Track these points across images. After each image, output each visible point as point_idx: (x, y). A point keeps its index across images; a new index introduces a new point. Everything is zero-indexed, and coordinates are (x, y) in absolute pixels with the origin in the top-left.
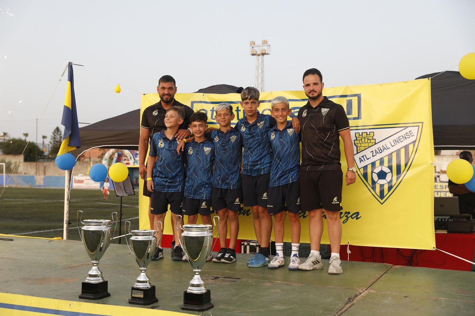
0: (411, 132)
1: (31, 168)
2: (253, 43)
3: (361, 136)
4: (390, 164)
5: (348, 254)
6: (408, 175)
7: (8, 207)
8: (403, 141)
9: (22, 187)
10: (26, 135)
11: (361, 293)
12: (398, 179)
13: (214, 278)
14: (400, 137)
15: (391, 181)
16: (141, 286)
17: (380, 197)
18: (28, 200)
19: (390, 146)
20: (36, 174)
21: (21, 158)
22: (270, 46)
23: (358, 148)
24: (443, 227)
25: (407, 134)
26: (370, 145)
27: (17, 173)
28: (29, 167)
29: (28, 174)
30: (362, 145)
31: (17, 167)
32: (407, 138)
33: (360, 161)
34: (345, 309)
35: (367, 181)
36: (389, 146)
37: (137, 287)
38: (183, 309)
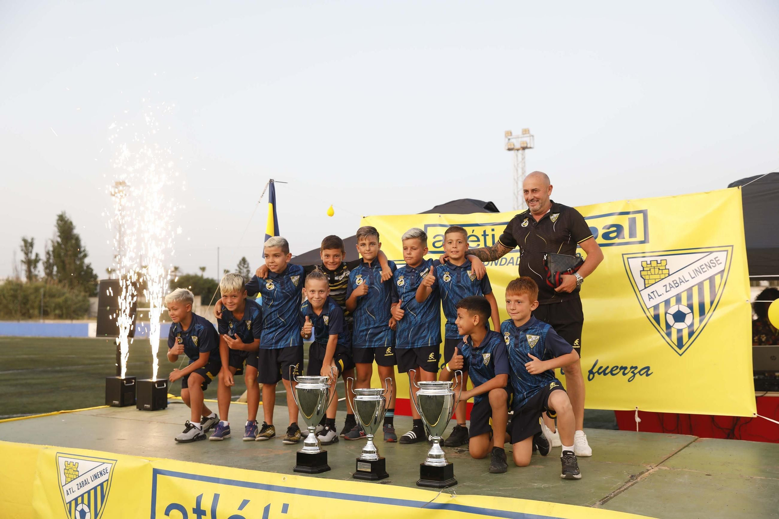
0: (717, 259)
2: (509, 134)
3: (650, 266)
4: (690, 303)
5: (636, 422)
6: (714, 317)
8: (706, 271)
10: (203, 269)
11: (648, 470)
12: (701, 321)
13: (458, 452)
14: (703, 265)
15: (692, 325)
16: (367, 457)
17: (678, 346)
19: (690, 278)
22: (533, 136)
23: (646, 281)
25: (712, 262)
26: (663, 276)
30: (651, 277)
32: (712, 267)
33: (650, 299)
34: (625, 487)
35: (659, 324)
36: (687, 277)
37: (363, 458)
38: (419, 485)
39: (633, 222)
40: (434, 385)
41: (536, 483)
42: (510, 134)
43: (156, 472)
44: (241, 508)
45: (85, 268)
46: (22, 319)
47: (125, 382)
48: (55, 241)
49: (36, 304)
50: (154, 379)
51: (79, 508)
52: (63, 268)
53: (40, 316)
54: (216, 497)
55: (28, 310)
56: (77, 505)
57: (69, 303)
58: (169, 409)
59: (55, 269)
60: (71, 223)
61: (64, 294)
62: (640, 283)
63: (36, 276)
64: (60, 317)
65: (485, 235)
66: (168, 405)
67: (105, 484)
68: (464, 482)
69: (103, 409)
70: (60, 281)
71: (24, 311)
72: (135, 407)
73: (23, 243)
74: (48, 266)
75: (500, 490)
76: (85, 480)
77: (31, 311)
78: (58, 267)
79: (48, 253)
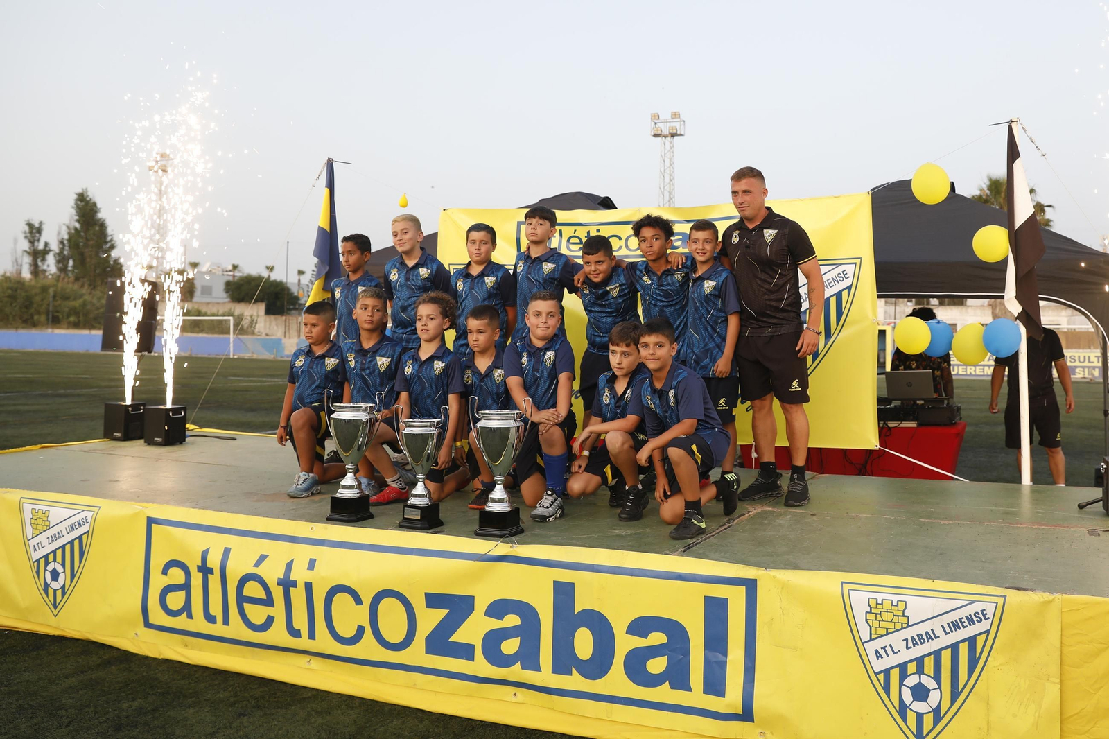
0: (845, 273)
1: (277, 325)
6: (840, 338)
7: (236, 391)
8: (833, 286)
9: (261, 357)
10: (271, 269)
11: (749, 512)
12: (826, 343)
16: (416, 501)
18: (269, 379)
20: (285, 336)
21: (262, 307)
22: (684, 121)
24: (911, 417)
25: (839, 275)
27: (253, 333)
28: (274, 323)
29: (272, 335)
31: (253, 323)
32: (839, 281)
34: (717, 531)
37: (412, 503)
38: (478, 535)
40: (497, 414)
41: (617, 530)
42: (657, 117)
43: (151, 521)
44: (257, 564)
45: (112, 263)
46: (23, 328)
47: (130, 408)
48: (71, 227)
49: (43, 308)
50: (169, 405)
51: (50, 567)
52: (81, 261)
53: (47, 324)
54: (227, 551)
55: (32, 316)
56: (47, 563)
57: (89, 307)
58: (187, 443)
59: (71, 263)
60: (95, 204)
61: (81, 296)
63: (45, 271)
64: (76, 325)
66: (187, 439)
67: (84, 537)
68: (533, 531)
69: (99, 443)
70: (77, 279)
71: (25, 317)
72: (142, 441)
73: (27, 228)
74: (61, 260)
75: (572, 539)
76: (58, 532)
77: (36, 317)
78: (74, 261)
79: (62, 242)
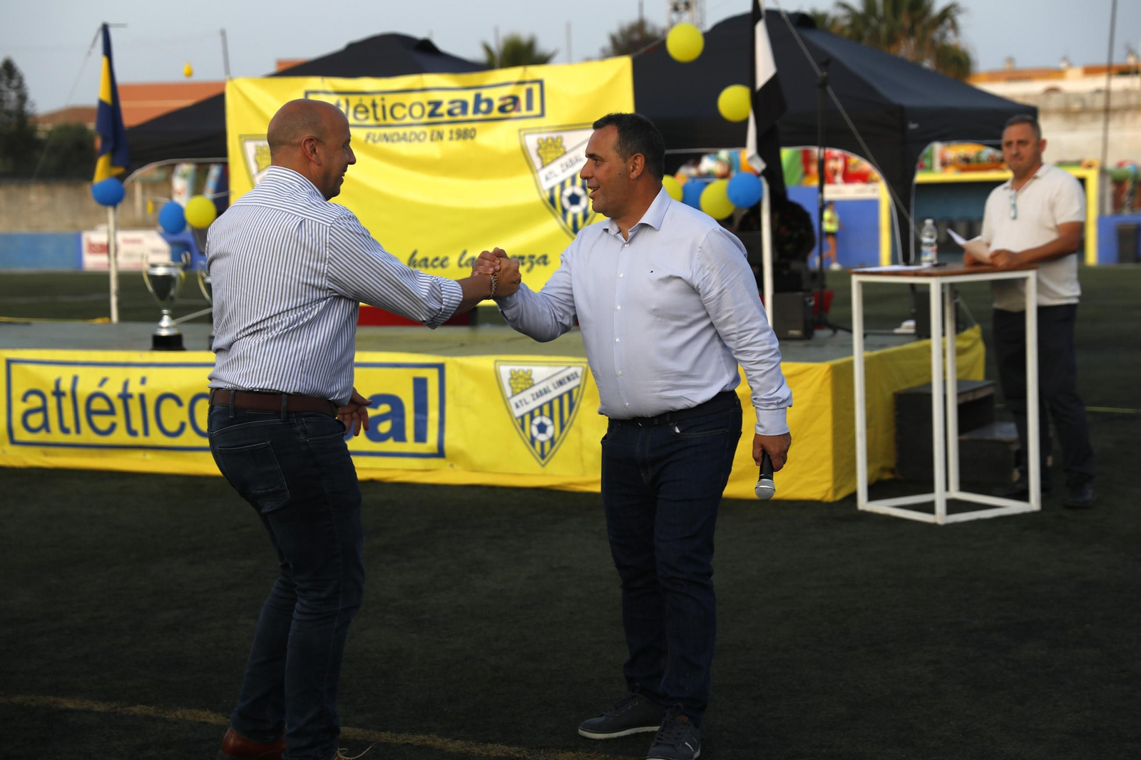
3: (546, 142)
15: (586, 208)
17: (573, 231)
23: (543, 160)
26: (559, 155)
30: (548, 155)
33: (546, 180)
35: (554, 207)
36: (582, 156)
39: (529, 93)
43: (9, 362)
44: (101, 385)
54: (75, 379)
62: (537, 162)
65: (374, 105)
